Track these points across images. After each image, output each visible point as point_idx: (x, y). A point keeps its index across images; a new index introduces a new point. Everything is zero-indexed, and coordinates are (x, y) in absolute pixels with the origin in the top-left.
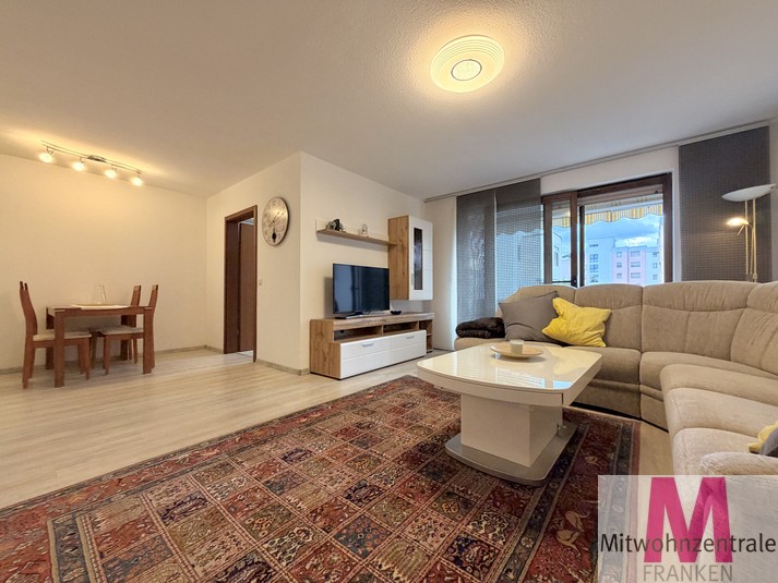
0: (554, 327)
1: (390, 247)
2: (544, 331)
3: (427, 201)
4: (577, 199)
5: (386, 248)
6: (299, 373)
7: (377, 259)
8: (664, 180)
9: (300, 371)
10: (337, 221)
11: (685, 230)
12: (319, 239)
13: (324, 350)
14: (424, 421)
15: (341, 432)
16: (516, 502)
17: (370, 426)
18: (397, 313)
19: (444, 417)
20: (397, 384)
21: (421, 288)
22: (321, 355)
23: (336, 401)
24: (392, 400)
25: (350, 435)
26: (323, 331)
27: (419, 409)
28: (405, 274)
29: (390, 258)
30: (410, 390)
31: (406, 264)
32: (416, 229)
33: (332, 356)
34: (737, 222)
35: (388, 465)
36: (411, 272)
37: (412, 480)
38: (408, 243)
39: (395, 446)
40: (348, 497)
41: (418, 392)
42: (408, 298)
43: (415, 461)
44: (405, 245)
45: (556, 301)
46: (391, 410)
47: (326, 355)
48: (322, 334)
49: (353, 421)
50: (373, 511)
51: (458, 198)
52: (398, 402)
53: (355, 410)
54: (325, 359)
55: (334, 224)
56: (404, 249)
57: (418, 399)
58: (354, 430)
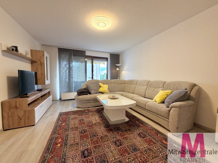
0: (101, 90)
1: (33, 62)
2: (99, 91)
3: (43, 45)
4: (93, 58)
5: (30, 62)
7: (27, 67)
11: (111, 69)
12: (3, 55)
13: (19, 115)
14: (94, 122)
15: (82, 138)
16: (131, 125)
17: (85, 131)
18: (40, 90)
19: (95, 119)
20: (64, 116)
21: (47, 80)
22: (16, 118)
23: (54, 132)
24: (74, 122)
25: (86, 136)
26: (18, 105)
27: (86, 120)
28: (43, 74)
29: (32, 66)
30: (72, 116)
31: (43, 70)
32: (46, 57)
33: (27, 117)
34: (118, 69)
35: (109, 135)
36: (46, 73)
37: (118, 133)
38: (44, 62)
39: (101, 130)
40: (118, 146)
41: (75, 116)
42: (45, 84)
43: (111, 130)
44: (42, 62)
45: (100, 84)
46: (80, 124)
47: (21, 117)
48: (16, 107)
49: (77, 133)
50: (126, 144)
51: (59, 48)
52: (77, 121)
53: (70, 130)
54: (20, 119)
55: (14, 48)
56: (42, 64)
57: (80, 118)
58: (83, 135)
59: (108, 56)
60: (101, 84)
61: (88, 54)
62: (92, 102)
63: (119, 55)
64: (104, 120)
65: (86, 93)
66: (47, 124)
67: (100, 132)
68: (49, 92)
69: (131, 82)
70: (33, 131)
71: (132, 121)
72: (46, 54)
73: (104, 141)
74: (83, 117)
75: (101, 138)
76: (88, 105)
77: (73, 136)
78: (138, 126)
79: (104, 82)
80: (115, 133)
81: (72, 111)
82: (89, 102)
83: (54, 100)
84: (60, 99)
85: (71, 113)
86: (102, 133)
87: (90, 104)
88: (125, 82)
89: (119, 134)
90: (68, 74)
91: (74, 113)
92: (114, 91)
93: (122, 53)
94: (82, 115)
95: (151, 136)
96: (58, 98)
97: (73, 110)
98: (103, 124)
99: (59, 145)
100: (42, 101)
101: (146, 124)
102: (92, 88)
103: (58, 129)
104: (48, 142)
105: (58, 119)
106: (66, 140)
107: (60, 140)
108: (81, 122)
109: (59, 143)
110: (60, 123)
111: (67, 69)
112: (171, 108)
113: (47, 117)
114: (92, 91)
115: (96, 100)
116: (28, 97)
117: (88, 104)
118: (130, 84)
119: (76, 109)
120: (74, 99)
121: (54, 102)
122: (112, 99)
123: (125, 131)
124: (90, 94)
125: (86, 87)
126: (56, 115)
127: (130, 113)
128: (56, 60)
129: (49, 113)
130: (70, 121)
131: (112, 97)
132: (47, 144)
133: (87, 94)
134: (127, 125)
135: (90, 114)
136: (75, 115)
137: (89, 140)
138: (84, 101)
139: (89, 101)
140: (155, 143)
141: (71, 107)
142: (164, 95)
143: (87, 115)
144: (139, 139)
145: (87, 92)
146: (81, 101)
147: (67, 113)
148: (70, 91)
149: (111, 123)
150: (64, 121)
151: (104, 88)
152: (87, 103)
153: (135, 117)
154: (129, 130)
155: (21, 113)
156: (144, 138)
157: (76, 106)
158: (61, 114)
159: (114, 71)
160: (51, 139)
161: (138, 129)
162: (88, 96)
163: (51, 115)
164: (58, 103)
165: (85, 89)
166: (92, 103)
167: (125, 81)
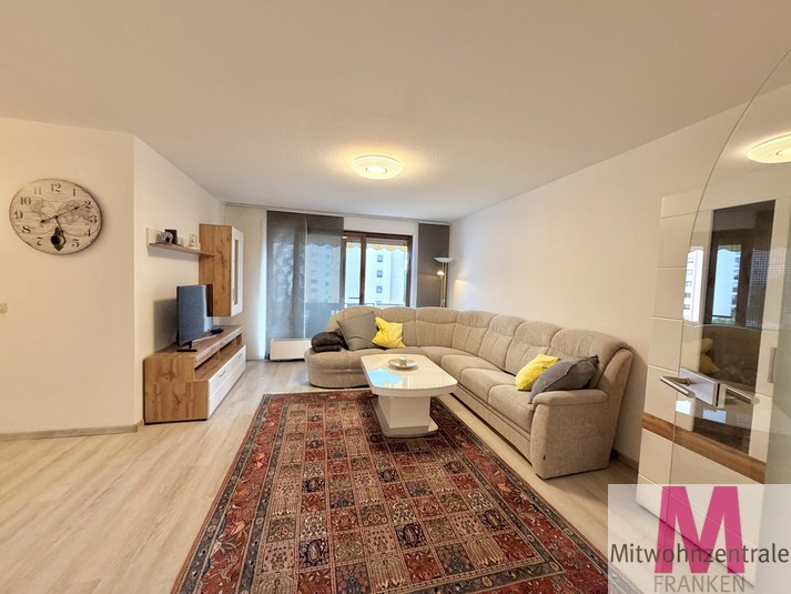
0: (379, 338)
1: (203, 256)
2: (373, 341)
3: (228, 204)
5: (197, 259)
6: (135, 429)
8: (408, 239)
9: (136, 426)
10: (174, 232)
11: (420, 272)
12: (151, 253)
13: (177, 392)
14: (345, 426)
15: (309, 457)
16: (439, 443)
17: (319, 444)
18: (217, 331)
19: (351, 418)
20: (273, 405)
21: (236, 303)
22: (170, 398)
23: (249, 438)
24: (296, 420)
25: (320, 455)
26: (175, 370)
27: (326, 419)
28: (226, 288)
29: (201, 268)
30: (294, 407)
31: (227, 279)
32: (236, 241)
33: (192, 397)
34: (441, 273)
35: (373, 457)
36: (233, 287)
37: (396, 457)
38: (230, 257)
39: (358, 446)
40: (386, 481)
41: (302, 407)
42: (229, 314)
43: (381, 448)
44: (227, 257)
45: (378, 319)
46: (310, 427)
47: (180, 397)
48: (171, 374)
49: (300, 446)
50: (406, 478)
51: (268, 212)
52: (304, 420)
53: (284, 438)
54: (179, 402)
55: (171, 236)
56: (225, 262)
57: (313, 412)
58: (313, 452)
59: (413, 231)
60: (379, 321)
61: (349, 225)
62: (350, 373)
63: (448, 227)
64: (374, 423)
65: (335, 347)
66: (235, 420)
67: (354, 449)
68: (239, 337)
69: (473, 319)
70: (205, 432)
71: (444, 434)
72: (236, 234)
73: (358, 469)
74: (322, 412)
75: (354, 461)
76: (339, 380)
77: (290, 451)
78: (456, 446)
79: (392, 315)
80: (390, 455)
81: (295, 394)
82: (342, 373)
83: (251, 360)
84: (268, 357)
85: (292, 398)
86: (359, 452)
87: (346, 377)
88: (456, 319)
89: (398, 459)
90: (291, 287)
91: (300, 398)
92: (419, 343)
93: (458, 220)
94: (319, 406)
95: (474, 472)
96: (262, 354)
97: (297, 392)
98: (366, 432)
99: (260, 465)
100: (223, 360)
101: (481, 443)
102: (355, 334)
103: (258, 433)
104: (237, 457)
105: (260, 411)
106: (275, 457)
107: (262, 456)
108: (315, 422)
109: (260, 461)
110: (264, 419)
111: (289, 273)
112: (536, 406)
113: (233, 404)
114: (354, 342)
115: (358, 368)
116: (195, 351)
117: (339, 378)
118: (469, 325)
119: (307, 390)
120: (303, 360)
121: (250, 364)
122: (398, 368)
123: (418, 453)
124: (347, 348)
125: (338, 327)
126: (257, 401)
127: (450, 413)
128: (260, 246)
129: (237, 394)
130: (288, 418)
131: (398, 365)
132: (235, 459)
133: (338, 350)
134: (428, 442)
135: (342, 405)
136: (301, 405)
137: (325, 463)
138: (330, 368)
139: (340, 369)
140: (476, 486)
141: (293, 383)
142: (538, 368)
143: (332, 409)
144: (442, 473)
145: (339, 343)
146: (320, 369)
147: (281, 399)
148: (294, 334)
149: (386, 433)
150: (274, 416)
151: (390, 332)
152: (336, 374)
153: (459, 423)
154: (427, 453)
155: (180, 389)
156: (455, 472)
157: (307, 380)
158: (267, 400)
159: (431, 278)
160: (242, 453)
161: (452, 454)
162: (341, 356)
163: (242, 399)
164: (262, 367)
165: (335, 333)
166: (351, 376)
167: (458, 312)
